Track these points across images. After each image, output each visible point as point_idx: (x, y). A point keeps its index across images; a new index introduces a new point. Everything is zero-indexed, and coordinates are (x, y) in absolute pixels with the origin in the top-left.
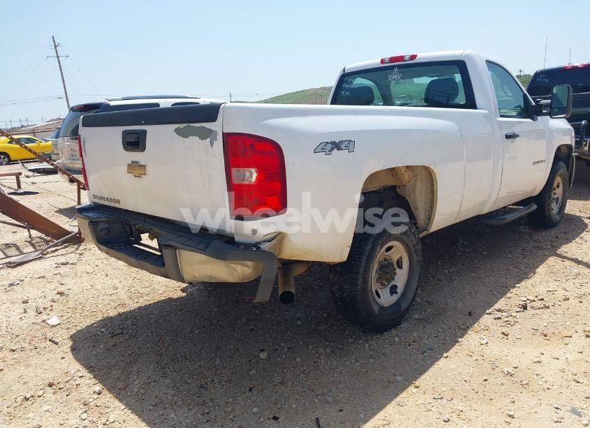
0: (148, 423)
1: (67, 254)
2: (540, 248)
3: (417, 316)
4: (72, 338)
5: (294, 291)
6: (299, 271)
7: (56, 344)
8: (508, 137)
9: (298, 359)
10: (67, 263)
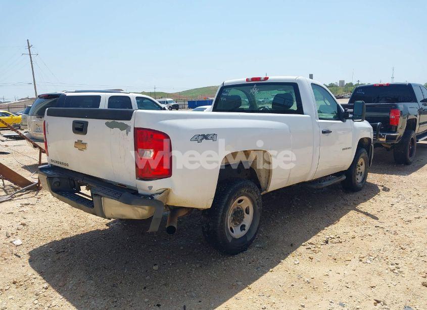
0: (77, 307)
1: (29, 197)
2: (345, 205)
3: (258, 246)
4: (30, 253)
5: (175, 226)
6: (182, 214)
7: (19, 257)
8: (323, 132)
9: (178, 271)
10: (28, 204)
